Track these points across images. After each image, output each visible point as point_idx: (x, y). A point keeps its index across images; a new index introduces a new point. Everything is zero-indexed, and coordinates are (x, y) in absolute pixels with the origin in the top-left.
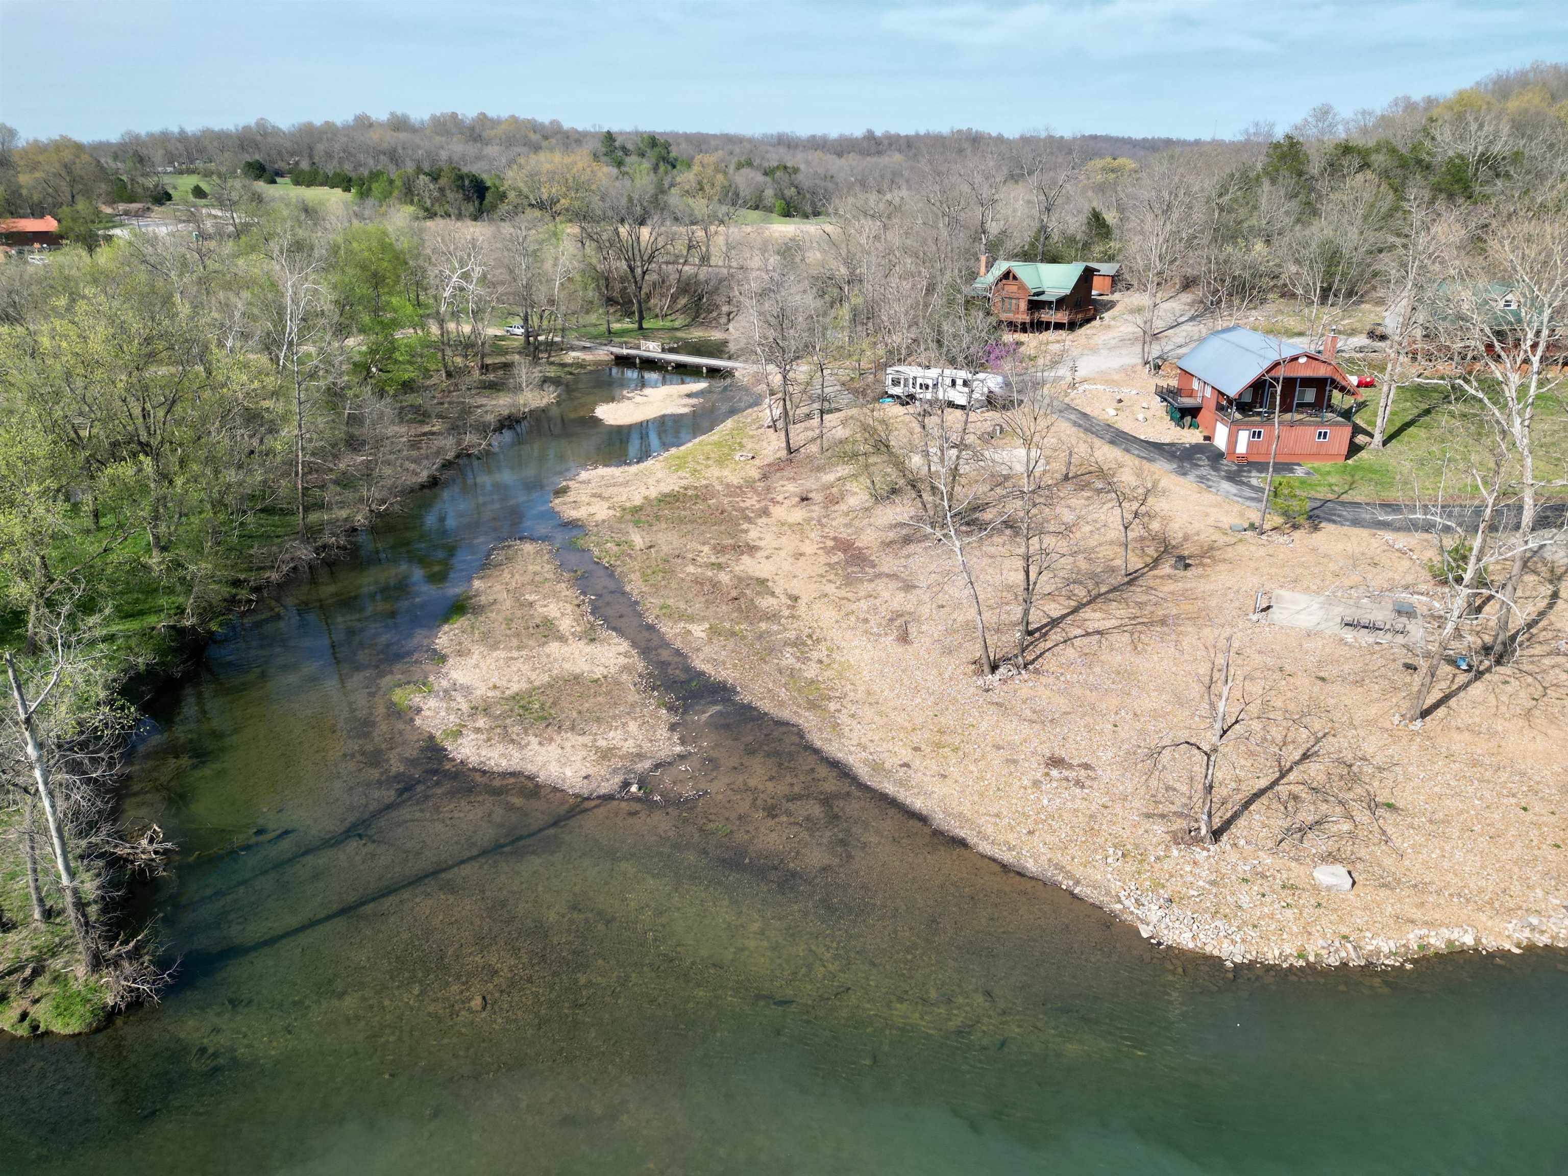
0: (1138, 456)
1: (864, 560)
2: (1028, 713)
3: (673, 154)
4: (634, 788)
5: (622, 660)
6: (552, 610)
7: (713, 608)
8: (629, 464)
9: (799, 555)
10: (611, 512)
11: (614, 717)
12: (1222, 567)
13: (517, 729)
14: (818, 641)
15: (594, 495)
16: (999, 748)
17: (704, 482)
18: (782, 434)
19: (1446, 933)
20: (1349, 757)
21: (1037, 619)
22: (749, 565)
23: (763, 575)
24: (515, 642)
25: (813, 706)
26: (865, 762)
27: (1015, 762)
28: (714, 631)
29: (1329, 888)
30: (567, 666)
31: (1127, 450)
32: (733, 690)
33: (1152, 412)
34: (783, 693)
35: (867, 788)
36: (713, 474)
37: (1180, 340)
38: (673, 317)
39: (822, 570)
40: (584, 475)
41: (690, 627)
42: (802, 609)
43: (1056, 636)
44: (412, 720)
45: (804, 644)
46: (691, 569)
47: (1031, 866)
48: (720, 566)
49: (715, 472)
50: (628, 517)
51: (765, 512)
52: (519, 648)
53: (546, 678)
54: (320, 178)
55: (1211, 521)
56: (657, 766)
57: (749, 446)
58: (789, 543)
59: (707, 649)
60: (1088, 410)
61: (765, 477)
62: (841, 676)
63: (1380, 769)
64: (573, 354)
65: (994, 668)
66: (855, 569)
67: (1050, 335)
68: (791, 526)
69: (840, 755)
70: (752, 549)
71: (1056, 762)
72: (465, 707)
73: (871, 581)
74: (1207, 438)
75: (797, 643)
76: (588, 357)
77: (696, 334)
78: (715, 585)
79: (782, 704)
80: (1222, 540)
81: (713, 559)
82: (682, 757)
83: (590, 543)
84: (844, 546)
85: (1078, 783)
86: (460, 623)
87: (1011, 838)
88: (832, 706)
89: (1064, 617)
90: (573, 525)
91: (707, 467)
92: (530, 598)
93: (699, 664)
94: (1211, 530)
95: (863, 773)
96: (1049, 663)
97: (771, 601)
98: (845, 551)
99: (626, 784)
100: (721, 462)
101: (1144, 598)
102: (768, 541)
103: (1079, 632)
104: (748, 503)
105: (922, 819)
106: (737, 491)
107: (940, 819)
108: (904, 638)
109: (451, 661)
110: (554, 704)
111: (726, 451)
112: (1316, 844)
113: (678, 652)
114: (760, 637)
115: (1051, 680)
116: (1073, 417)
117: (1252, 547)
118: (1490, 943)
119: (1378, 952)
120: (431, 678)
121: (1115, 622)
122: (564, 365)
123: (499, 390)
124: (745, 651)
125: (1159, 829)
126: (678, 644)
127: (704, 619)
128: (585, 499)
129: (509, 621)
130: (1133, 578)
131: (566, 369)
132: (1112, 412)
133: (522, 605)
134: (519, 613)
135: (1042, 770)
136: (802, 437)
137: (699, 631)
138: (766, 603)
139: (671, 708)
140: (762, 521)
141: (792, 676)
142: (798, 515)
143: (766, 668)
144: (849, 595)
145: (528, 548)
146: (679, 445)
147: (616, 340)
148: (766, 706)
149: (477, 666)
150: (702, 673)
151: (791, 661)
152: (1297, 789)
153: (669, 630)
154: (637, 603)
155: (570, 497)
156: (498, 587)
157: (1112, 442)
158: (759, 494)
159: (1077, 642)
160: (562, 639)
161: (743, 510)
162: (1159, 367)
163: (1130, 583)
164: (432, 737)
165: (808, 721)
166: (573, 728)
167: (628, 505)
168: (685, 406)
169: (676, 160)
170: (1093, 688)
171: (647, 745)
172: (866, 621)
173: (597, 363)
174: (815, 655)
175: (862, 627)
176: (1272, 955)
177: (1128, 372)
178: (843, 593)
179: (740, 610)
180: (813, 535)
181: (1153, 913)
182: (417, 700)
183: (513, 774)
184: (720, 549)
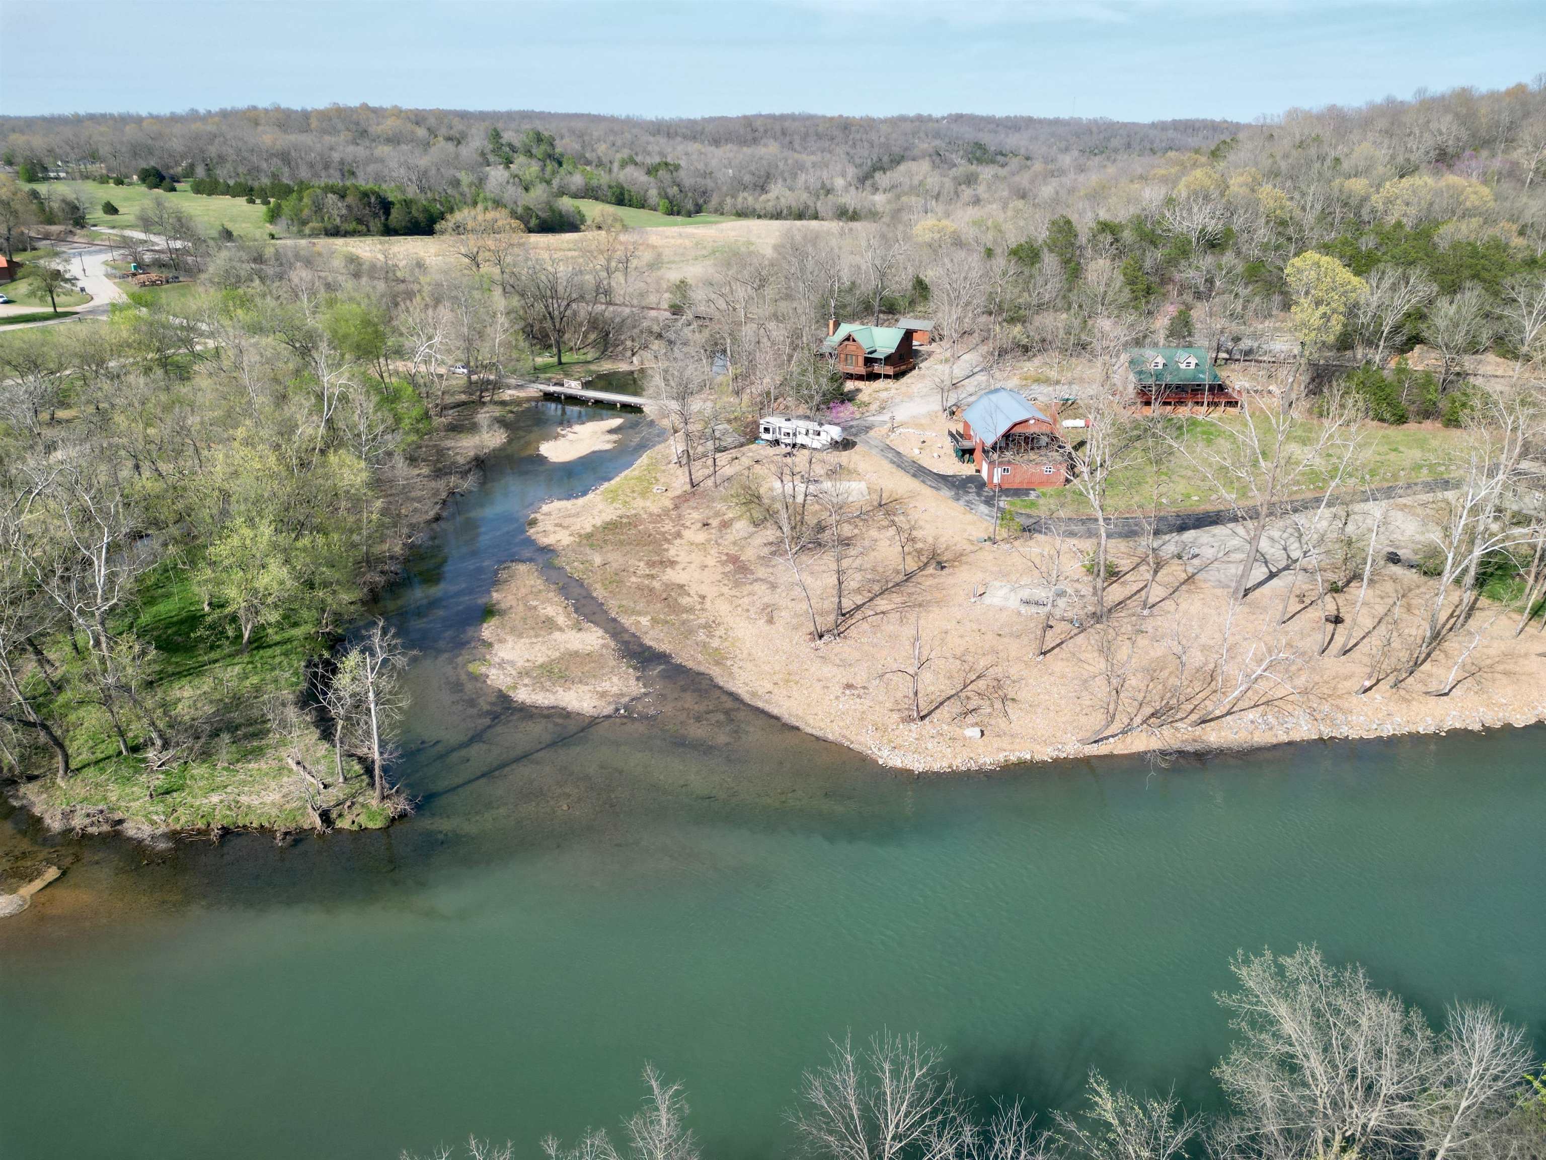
0: (931, 486)
1: (747, 569)
2: (838, 661)
3: (558, 150)
4: (622, 711)
5: (601, 641)
6: (550, 610)
7: (652, 606)
8: (576, 497)
9: (704, 567)
10: (572, 538)
11: (603, 675)
12: (965, 567)
13: (548, 683)
14: (719, 624)
15: (556, 525)
16: (819, 680)
17: (633, 512)
18: (686, 469)
19: (1017, 754)
20: (1000, 676)
21: (847, 604)
22: (673, 575)
23: (682, 582)
24: (532, 633)
25: (717, 663)
26: (747, 692)
27: (828, 687)
28: (654, 621)
29: (970, 738)
30: (568, 646)
31: (923, 482)
32: (670, 655)
33: (944, 450)
34: (700, 657)
35: (749, 705)
36: (639, 504)
37: (971, 389)
38: (585, 350)
39: (719, 577)
40: (545, 508)
41: (639, 619)
42: (708, 604)
43: (858, 615)
44: (485, 682)
45: (710, 627)
46: (633, 579)
47: (830, 737)
48: (652, 577)
49: (639, 503)
50: (585, 542)
51: (679, 535)
52: (536, 636)
53: (558, 654)
54: (221, 188)
55: (966, 535)
56: (633, 700)
57: (662, 480)
58: (697, 557)
59: (651, 632)
60: (900, 450)
61: (676, 507)
62: (733, 645)
63: (1014, 682)
64: (510, 392)
65: (821, 637)
66: (741, 576)
67: (880, 384)
68: (697, 545)
69: (734, 689)
70: (672, 563)
71: (849, 686)
72: (514, 673)
73: (751, 584)
74: (978, 471)
75: (706, 626)
76: (522, 394)
77: (606, 366)
78: (651, 590)
79: (699, 663)
80: (969, 548)
81: (647, 572)
82: (646, 694)
83: (561, 562)
84: (734, 559)
85: (859, 696)
86: (494, 621)
87: (822, 725)
88: (729, 663)
89: (864, 604)
90: (547, 550)
91: (634, 499)
92: (535, 603)
93: (648, 641)
94: (965, 542)
95: (747, 698)
96: (853, 632)
97: (688, 599)
98: (734, 563)
99: (617, 710)
100: (644, 494)
101: (913, 590)
102: (683, 558)
103: (872, 613)
104: (667, 528)
105: (777, 718)
106: (657, 518)
107: (787, 718)
108: (770, 621)
109: (496, 646)
110: (567, 669)
111: (646, 485)
112: (970, 719)
113: (633, 635)
114: (684, 623)
115: (853, 642)
116: (890, 455)
117: (988, 554)
118: (1038, 757)
119: (985, 764)
120: (488, 657)
121: (893, 606)
122: (503, 403)
123: (460, 432)
124: (675, 632)
125: (896, 716)
126: (633, 630)
127: (647, 613)
128: (550, 528)
129: (524, 620)
130: (909, 577)
131: (508, 408)
132: (917, 451)
133: (530, 609)
134: (529, 614)
135: (841, 690)
136: (700, 473)
137: (645, 621)
138: (685, 601)
139: (635, 668)
140: (677, 542)
141: (704, 646)
142: (701, 537)
143: (689, 642)
144: (738, 594)
145: (522, 568)
146: (609, 479)
147: (542, 376)
148: (690, 664)
149: (513, 648)
150: (650, 647)
151: (704, 637)
152: (969, 694)
153: (627, 621)
154: (602, 604)
155: (540, 527)
156: (510, 597)
157: (914, 476)
158: (673, 521)
159: (869, 619)
160: (561, 629)
161: (664, 534)
162: (954, 413)
163: (906, 581)
164: (500, 691)
165: (715, 672)
166: (581, 682)
167: (582, 532)
168: (608, 442)
169: (562, 155)
170: (875, 646)
171: (625, 689)
172: (748, 610)
173: (529, 400)
174: (717, 633)
175: (746, 614)
176: (936, 767)
177: (932, 416)
178: (733, 592)
179: (669, 606)
180: (712, 552)
181: (885, 753)
182: (483, 670)
183: (553, 707)
184: (651, 564)
